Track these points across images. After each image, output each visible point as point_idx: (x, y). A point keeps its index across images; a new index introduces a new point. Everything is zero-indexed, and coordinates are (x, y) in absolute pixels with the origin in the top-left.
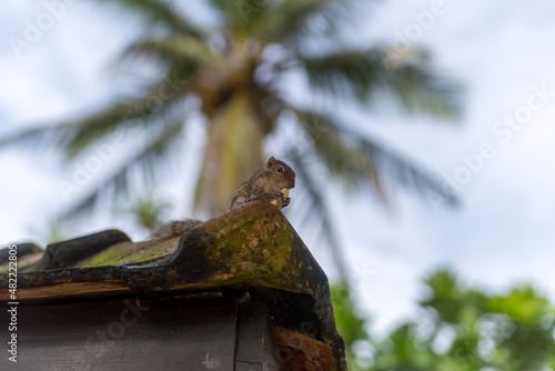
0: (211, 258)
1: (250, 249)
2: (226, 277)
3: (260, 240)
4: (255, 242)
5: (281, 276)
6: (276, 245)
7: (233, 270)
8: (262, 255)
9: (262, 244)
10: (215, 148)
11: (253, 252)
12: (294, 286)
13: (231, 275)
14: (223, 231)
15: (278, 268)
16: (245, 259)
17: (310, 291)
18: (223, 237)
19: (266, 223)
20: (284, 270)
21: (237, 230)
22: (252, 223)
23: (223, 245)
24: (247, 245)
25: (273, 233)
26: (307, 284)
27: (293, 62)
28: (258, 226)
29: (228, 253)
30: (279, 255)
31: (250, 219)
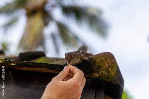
0: (94, 68)
1: (106, 67)
2: (97, 75)
3: (109, 65)
4: (107, 65)
5: (113, 78)
6: (113, 67)
7: (100, 73)
8: (109, 70)
9: (109, 66)
10: (29, 28)
11: (106, 69)
12: (116, 82)
13: (99, 75)
14: (98, 60)
15: (113, 75)
16: (104, 70)
17: (120, 84)
18: (98, 62)
19: (111, 60)
20: (114, 76)
21: (102, 60)
22: (107, 59)
23: (98, 64)
24: (105, 66)
25: (112, 63)
26: (120, 82)
27: (58, 5)
28: (108, 60)
29: (99, 67)
30: (113, 71)
31: (106, 58)
